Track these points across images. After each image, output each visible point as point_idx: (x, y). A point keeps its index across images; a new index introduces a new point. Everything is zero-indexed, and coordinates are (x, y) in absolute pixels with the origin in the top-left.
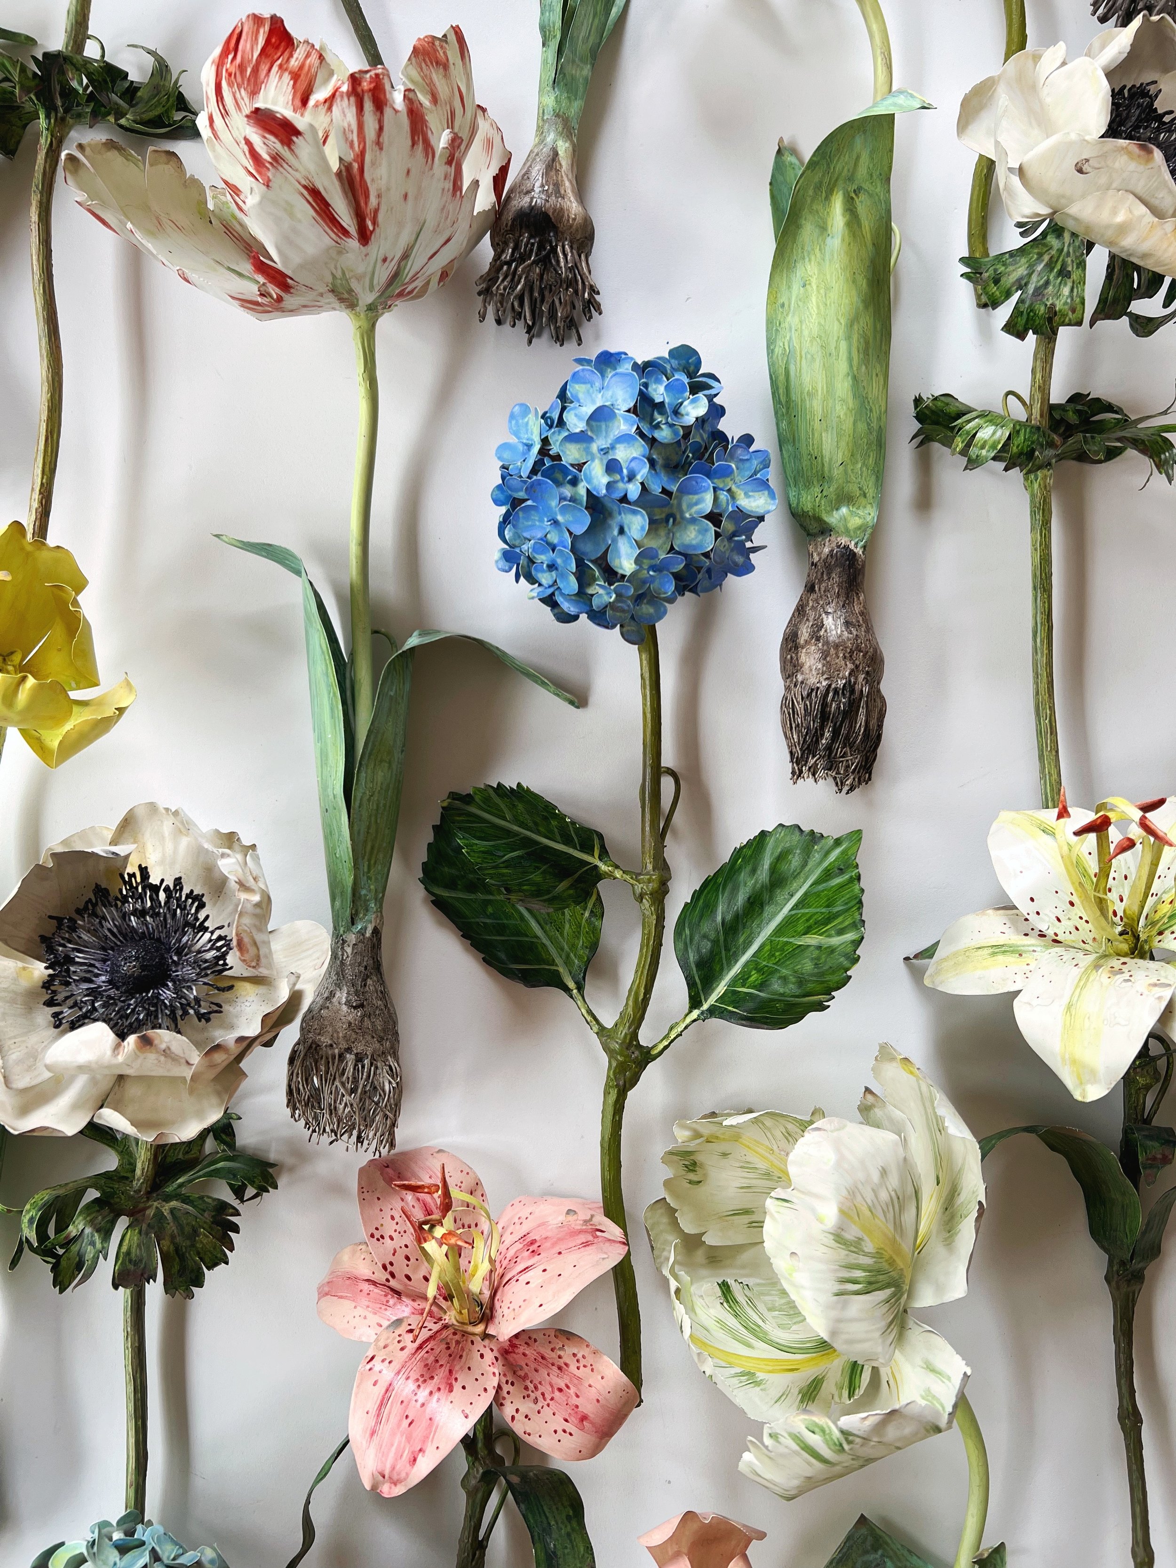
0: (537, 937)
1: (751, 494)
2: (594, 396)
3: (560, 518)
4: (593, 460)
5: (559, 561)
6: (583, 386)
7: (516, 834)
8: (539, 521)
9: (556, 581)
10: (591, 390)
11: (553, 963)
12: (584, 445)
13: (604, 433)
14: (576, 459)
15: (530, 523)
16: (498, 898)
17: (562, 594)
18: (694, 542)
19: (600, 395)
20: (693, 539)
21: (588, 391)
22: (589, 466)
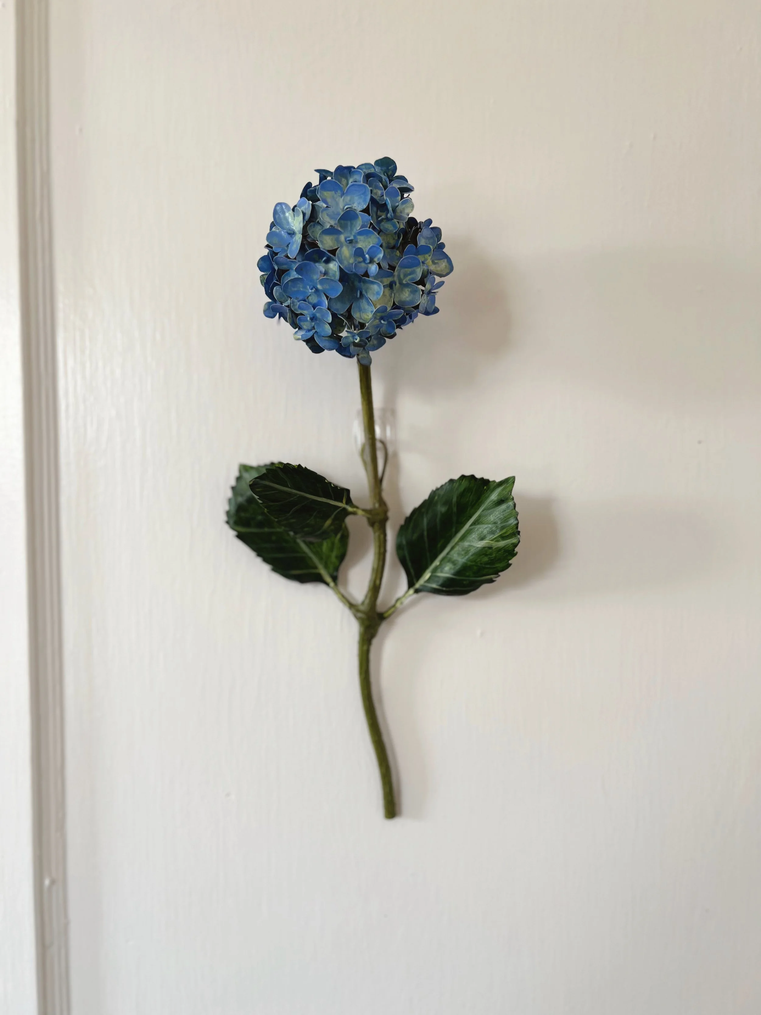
0: (304, 553)
1: (436, 261)
2: (337, 200)
3: (319, 287)
4: (342, 247)
5: (318, 315)
6: (330, 193)
7: (296, 495)
8: (303, 288)
9: (314, 327)
10: (335, 196)
11: (316, 568)
12: (336, 236)
13: (349, 228)
14: (331, 247)
15: (296, 289)
16: (278, 530)
17: (319, 336)
18: (408, 299)
19: (341, 199)
20: (407, 297)
21: (333, 197)
22: (340, 251)
